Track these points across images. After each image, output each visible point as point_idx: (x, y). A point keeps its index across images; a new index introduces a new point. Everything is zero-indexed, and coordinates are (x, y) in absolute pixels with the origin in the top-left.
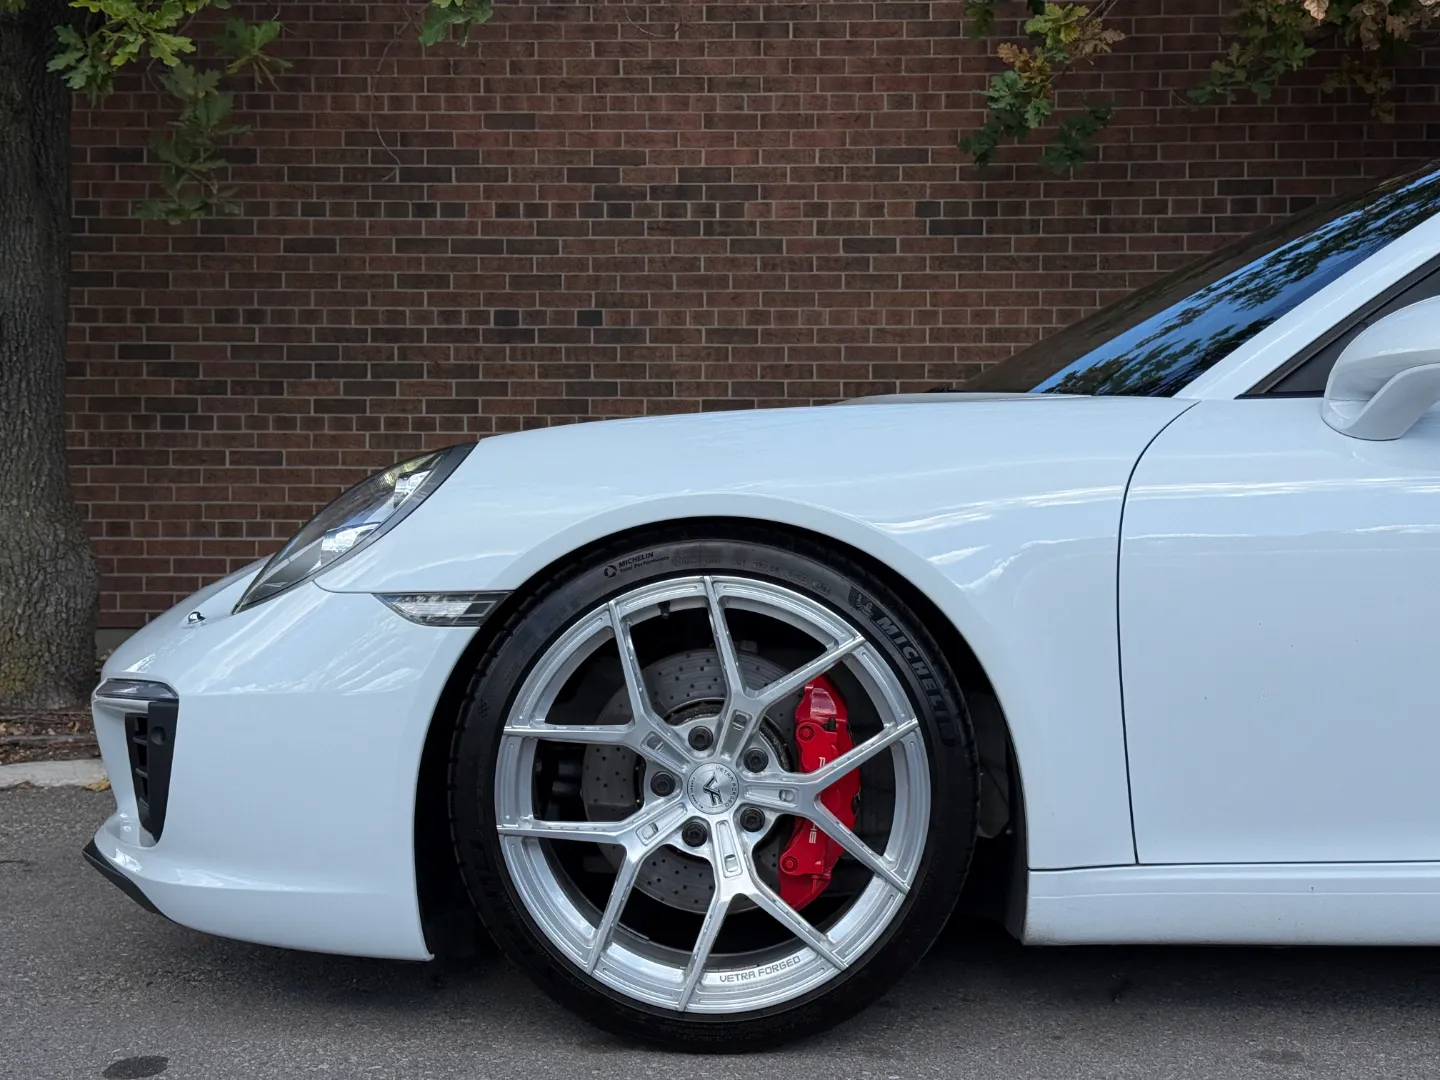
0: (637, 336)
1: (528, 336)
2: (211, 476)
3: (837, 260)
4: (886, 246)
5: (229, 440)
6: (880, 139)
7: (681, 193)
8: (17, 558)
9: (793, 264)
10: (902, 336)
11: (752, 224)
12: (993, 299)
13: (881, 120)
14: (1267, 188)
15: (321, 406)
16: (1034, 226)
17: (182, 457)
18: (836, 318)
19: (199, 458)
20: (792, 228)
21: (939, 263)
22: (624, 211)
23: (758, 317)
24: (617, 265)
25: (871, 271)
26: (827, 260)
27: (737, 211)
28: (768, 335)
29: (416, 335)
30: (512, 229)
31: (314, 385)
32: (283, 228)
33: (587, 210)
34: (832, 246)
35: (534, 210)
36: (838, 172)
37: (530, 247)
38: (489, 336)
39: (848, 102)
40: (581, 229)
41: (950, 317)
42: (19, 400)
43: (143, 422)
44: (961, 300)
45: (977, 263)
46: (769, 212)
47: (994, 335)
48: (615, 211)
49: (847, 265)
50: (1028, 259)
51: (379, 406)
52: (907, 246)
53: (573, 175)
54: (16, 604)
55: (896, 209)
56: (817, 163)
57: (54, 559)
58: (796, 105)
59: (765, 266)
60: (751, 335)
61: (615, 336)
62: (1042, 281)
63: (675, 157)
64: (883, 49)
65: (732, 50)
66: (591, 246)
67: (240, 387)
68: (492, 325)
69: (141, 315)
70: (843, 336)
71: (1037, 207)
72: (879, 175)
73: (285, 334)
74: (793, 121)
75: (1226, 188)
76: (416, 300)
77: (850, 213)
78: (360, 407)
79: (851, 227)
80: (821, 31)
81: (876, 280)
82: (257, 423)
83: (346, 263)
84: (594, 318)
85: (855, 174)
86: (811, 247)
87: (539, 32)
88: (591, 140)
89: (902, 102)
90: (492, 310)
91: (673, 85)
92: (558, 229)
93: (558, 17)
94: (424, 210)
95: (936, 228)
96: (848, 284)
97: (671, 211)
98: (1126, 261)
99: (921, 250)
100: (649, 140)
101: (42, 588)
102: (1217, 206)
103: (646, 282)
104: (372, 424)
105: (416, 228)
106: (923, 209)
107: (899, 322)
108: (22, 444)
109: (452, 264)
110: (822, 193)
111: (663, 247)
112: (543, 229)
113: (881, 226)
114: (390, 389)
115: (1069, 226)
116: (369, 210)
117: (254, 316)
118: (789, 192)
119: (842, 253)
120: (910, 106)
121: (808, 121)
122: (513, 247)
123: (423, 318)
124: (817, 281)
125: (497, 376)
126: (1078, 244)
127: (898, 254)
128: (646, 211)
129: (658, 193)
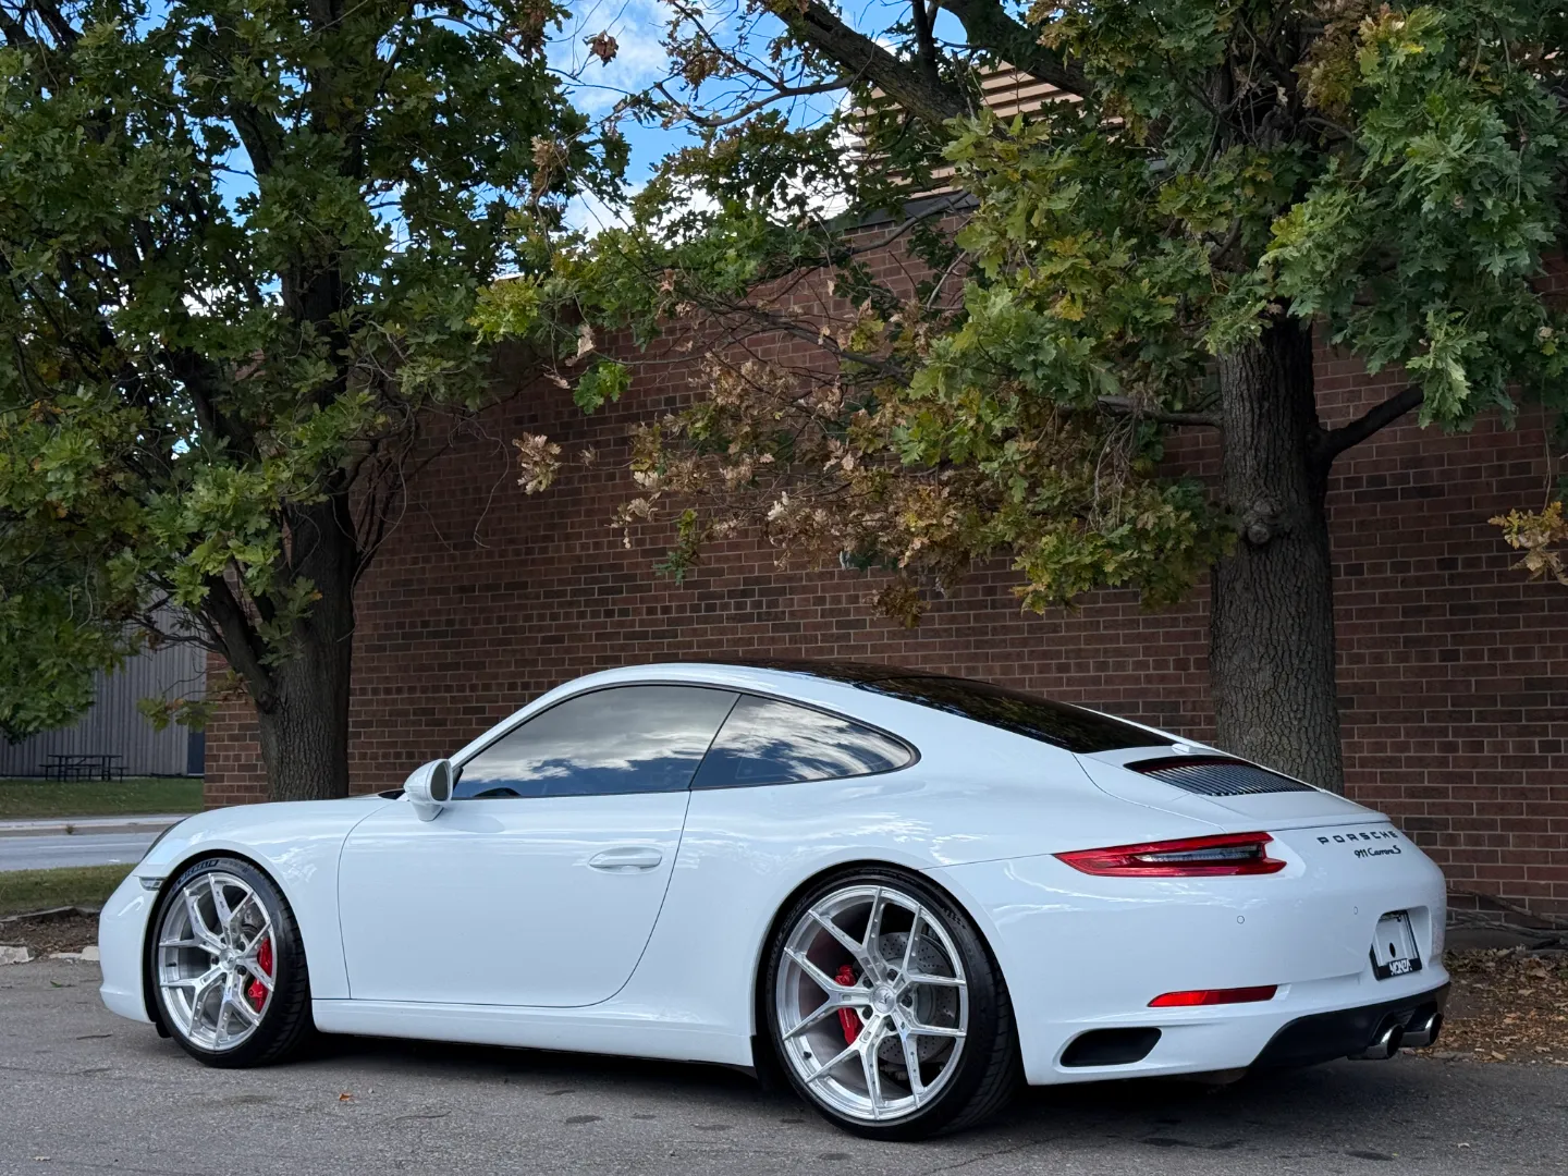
3: (832, 635)
4: (859, 624)
7: (744, 593)
11: (784, 612)
20: (806, 614)
21: (893, 635)
22: (713, 608)
27: (775, 604)
30: (654, 623)
32: (540, 629)
33: (695, 609)
34: (828, 626)
35: (666, 610)
40: (690, 621)
46: (793, 604)
48: (708, 608)
50: (945, 630)
59: (790, 641)
62: (956, 645)
63: (741, 570)
77: (840, 602)
79: (840, 612)
81: (855, 648)
83: (568, 650)
86: (817, 627)
92: (678, 622)
94: (609, 613)
96: (838, 652)
97: (739, 606)
99: (881, 626)
100: (727, 559)
105: (605, 625)
111: (734, 631)
112: (670, 622)
113: (858, 610)
115: (971, 605)
116: (582, 615)
118: (805, 590)
119: (835, 631)
122: (657, 635)
126: (977, 618)
127: (868, 629)
128: (725, 607)
129: (731, 594)
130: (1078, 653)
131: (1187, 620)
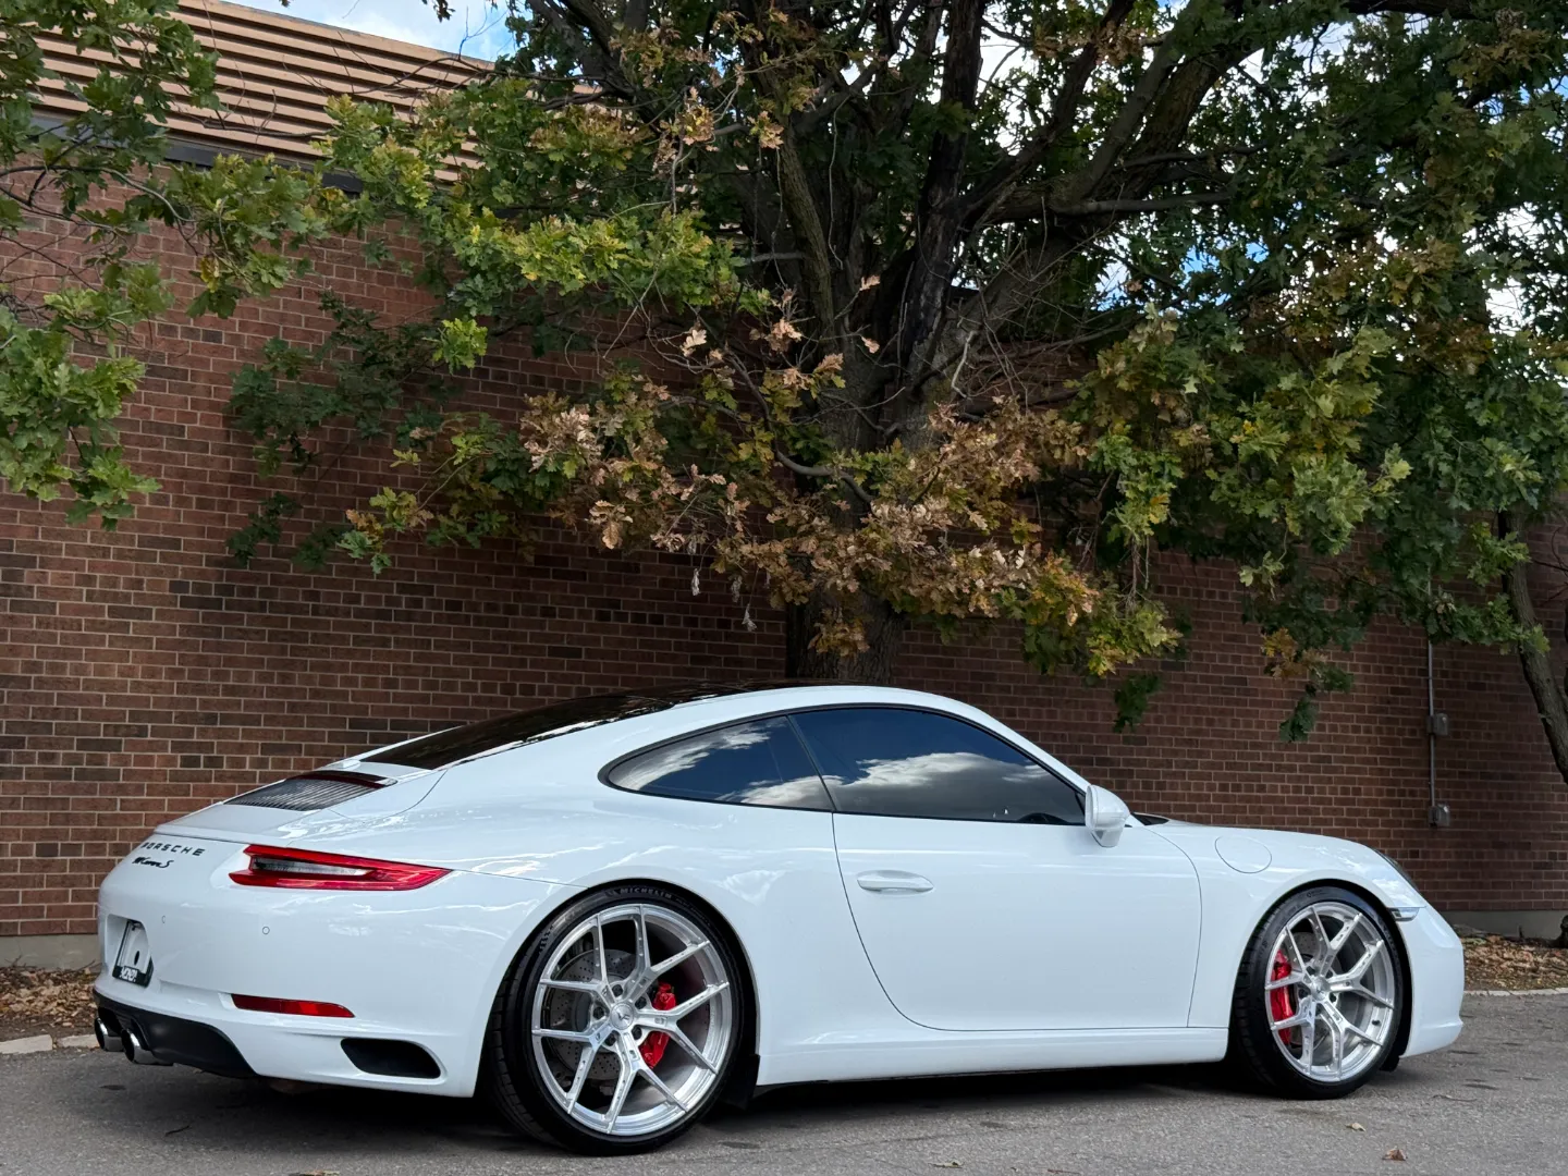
3: (103, 623)
4: (144, 614)
6: (143, 527)
9: (63, 624)
10: (154, 688)
11: (30, 588)
12: (229, 662)
13: (144, 513)
14: (429, 591)
16: (262, 607)
18: (100, 671)
20: (65, 594)
21: (187, 630)
23: (33, 667)
25: (131, 634)
26: (94, 622)
27: (17, 576)
28: (40, 682)
34: (97, 611)
36: (106, 551)
41: (195, 674)
44: (202, 660)
45: (218, 633)
46: (46, 580)
47: (229, 690)
49: (112, 627)
50: (257, 632)
52: (160, 614)
55: (153, 585)
56: (89, 543)
59: (40, 624)
60: (26, 682)
62: (267, 650)
64: (146, 456)
70: (104, 686)
71: (265, 592)
72: (140, 556)
75: (403, 589)
77: (115, 585)
79: (115, 597)
81: (134, 641)
85: (120, 554)
86: (80, 610)
89: (161, 500)
95: (185, 602)
96: (111, 644)
98: (329, 638)
99: (171, 619)
102: (397, 602)
106: (177, 586)
107: (153, 676)
110: (92, 567)
113: (140, 598)
115: (288, 608)
118: (63, 564)
119: (106, 618)
120: (167, 503)
124: (85, 640)
126: (295, 622)
127: (154, 621)
130: (407, 670)
131: (515, 648)
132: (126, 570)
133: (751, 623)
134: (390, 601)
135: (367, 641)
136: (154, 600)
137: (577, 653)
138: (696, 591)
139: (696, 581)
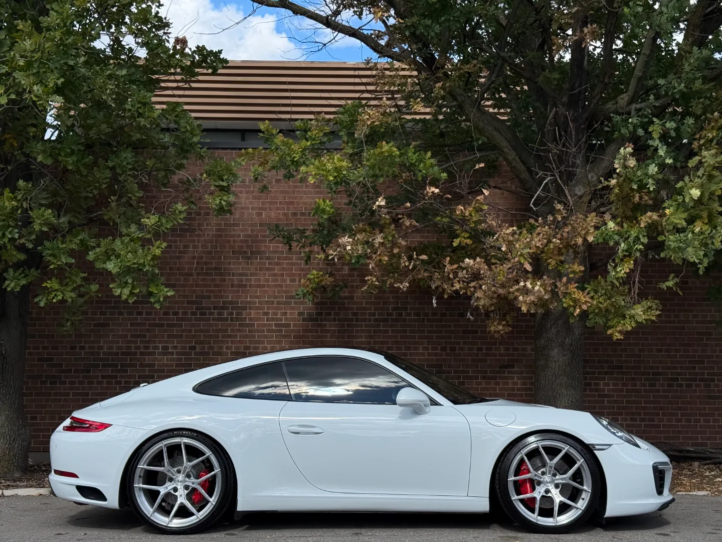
0: (208, 354)
1: (172, 354)
2: (65, 400)
3: (272, 330)
4: (288, 325)
5: (71, 389)
6: (286, 292)
7: (223, 308)
8: (7, 430)
9: (258, 331)
11: (245, 318)
13: (287, 286)
14: (406, 309)
15: (103, 377)
16: (334, 320)
17: (55, 394)
19: (61, 394)
20: (258, 319)
21: (305, 331)
22: (205, 314)
23: (247, 348)
24: (201, 331)
25: (283, 333)
26: (269, 330)
27: (241, 314)
29: (136, 353)
30: (168, 319)
31: (100, 370)
32: (93, 319)
33: (193, 314)
34: (271, 325)
35: (175, 314)
36: (273, 302)
37: (174, 325)
38: (159, 354)
39: (277, 280)
40: (190, 320)
42: (10, 382)
43: (43, 383)
45: (317, 331)
46: (251, 315)
48: (201, 314)
49: (276, 331)
50: (333, 330)
51: (121, 377)
52: (295, 325)
53: (188, 302)
54: (6, 444)
55: (291, 314)
56: (266, 299)
57: (18, 430)
58: (260, 281)
59: (249, 331)
61: (201, 354)
63: (221, 297)
64: (287, 264)
65: (240, 264)
66: (193, 325)
67: (76, 371)
68: (160, 350)
69: (45, 348)
71: (336, 314)
72: (286, 303)
73: (92, 353)
74: (259, 286)
75: (393, 309)
76: (136, 342)
77: (277, 315)
78: (116, 377)
79: (277, 319)
80: (268, 258)
81: (285, 336)
82: (81, 383)
83: (113, 330)
84: (194, 348)
85: (278, 303)
86: (265, 325)
87: (179, 258)
88: (194, 291)
89: (293, 281)
90: (160, 345)
91: (221, 274)
92: (183, 319)
93: (185, 253)
94: (140, 313)
95: (304, 320)
96: (276, 337)
97: (219, 314)
98: (363, 331)
99: (298, 327)
100: (213, 291)
101: (14, 439)
102: (392, 315)
103: (211, 336)
104: (120, 383)
105: (136, 319)
106: (300, 314)
108: (10, 395)
109: (148, 331)
110: (268, 309)
111: (216, 325)
112: (178, 319)
113: (286, 319)
114: (126, 371)
115: (345, 320)
116: (121, 314)
117: (82, 348)
118: (257, 308)
119: (274, 328)
120: (295, 282)
121: (264, 286)
122: (168, 325)
123: (138, 348)
124: (266, 337)
125: (161, 367)
126: (348, 325)
127: (292, 328)
128: (211, 314)
129: (215, 308)
130: (397, 342)
131: (446, 331)
132: (280, 309)
133: (471, 317)
134: (388, 314)
135: (380, 331)
136: (292, 319)
137: (476, 332)
138: (435, 305)
139: (434, 301)
